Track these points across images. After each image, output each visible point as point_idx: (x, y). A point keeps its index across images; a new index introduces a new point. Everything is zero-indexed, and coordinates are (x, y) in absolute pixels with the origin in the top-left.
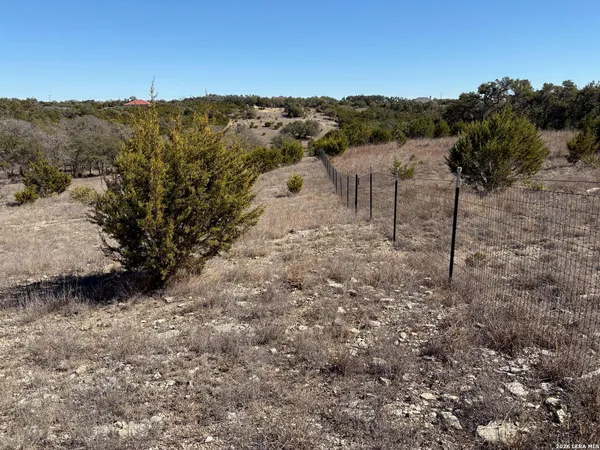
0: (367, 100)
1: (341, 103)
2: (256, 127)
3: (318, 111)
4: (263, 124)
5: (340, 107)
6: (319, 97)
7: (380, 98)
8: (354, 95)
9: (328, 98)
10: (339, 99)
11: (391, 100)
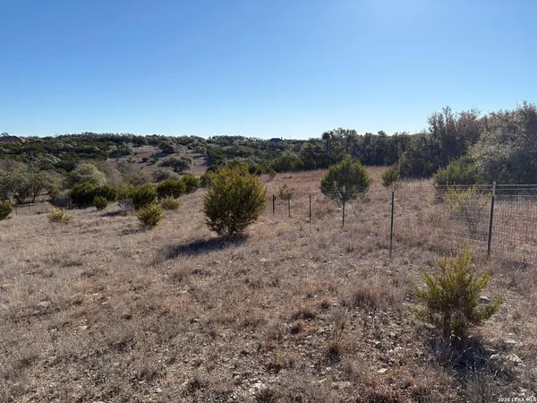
0: (230, 140)
1: (209, 141)
2: (134, 162)
3: (189, 148)
4: (141, 159)
5: (208, 145)
6: (189, 136)
7: (241, 138)
8: (219, 135)
9: (196, 138)
10: (206, 138)
11: (250, 140)
